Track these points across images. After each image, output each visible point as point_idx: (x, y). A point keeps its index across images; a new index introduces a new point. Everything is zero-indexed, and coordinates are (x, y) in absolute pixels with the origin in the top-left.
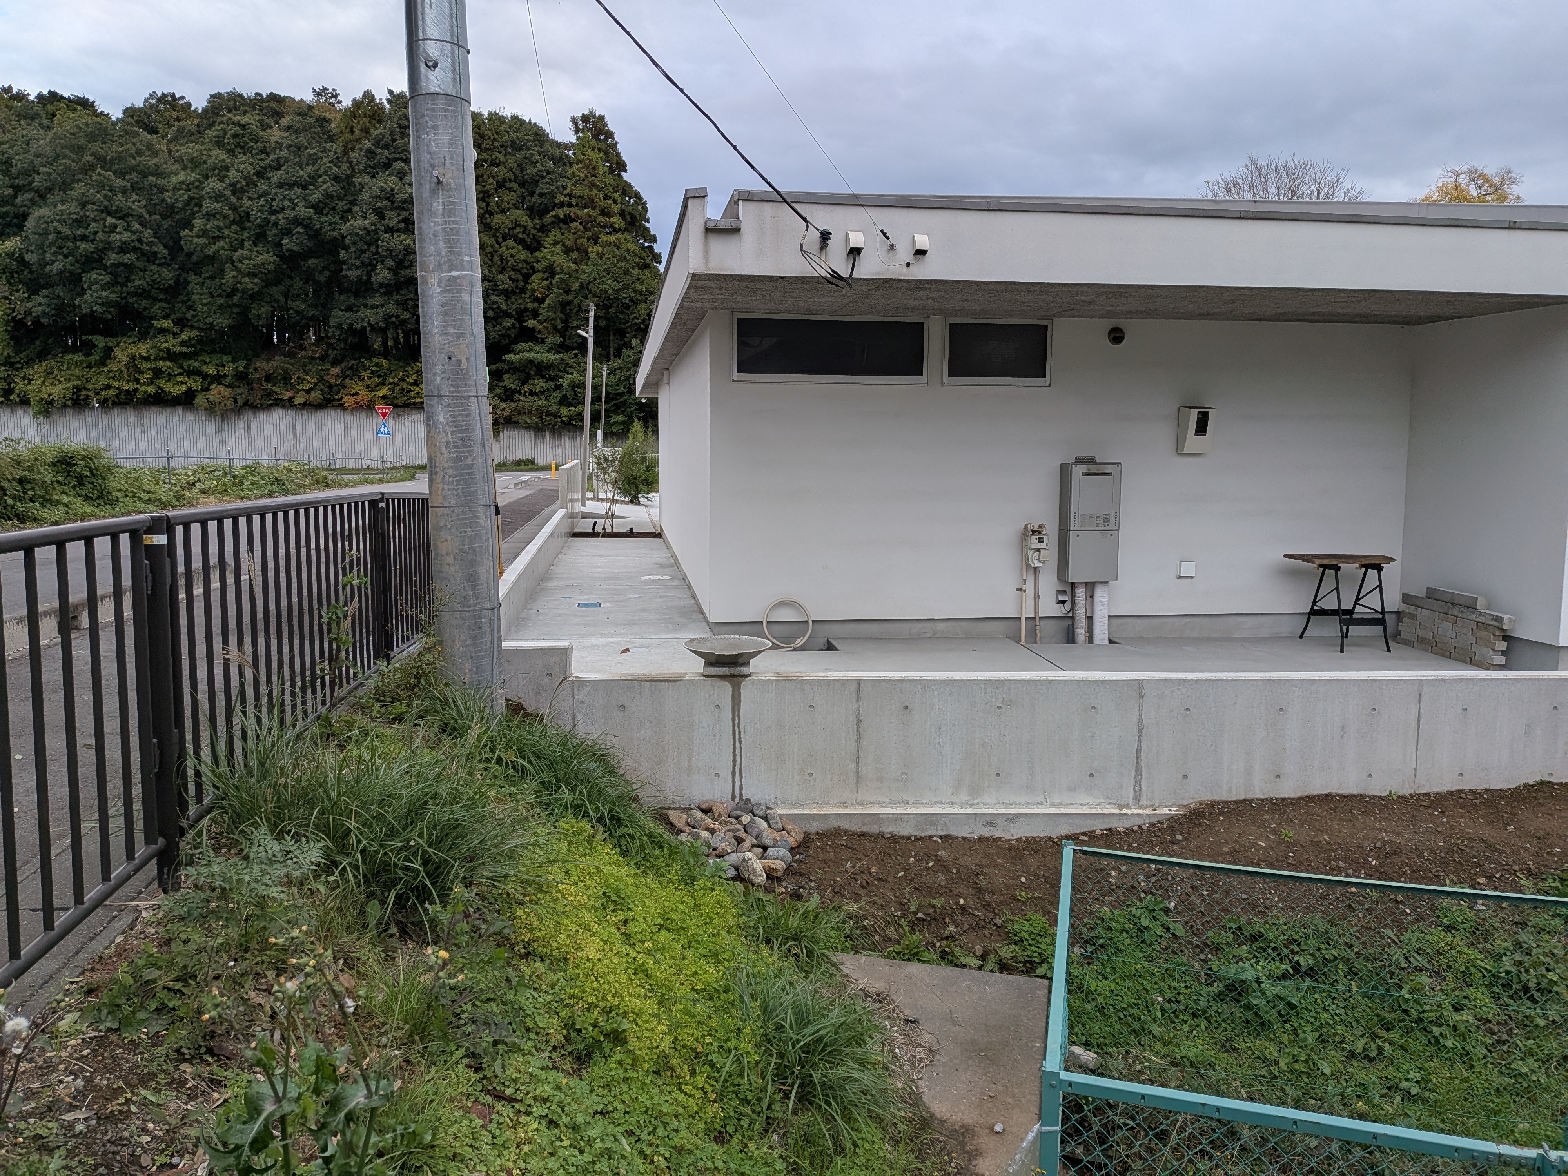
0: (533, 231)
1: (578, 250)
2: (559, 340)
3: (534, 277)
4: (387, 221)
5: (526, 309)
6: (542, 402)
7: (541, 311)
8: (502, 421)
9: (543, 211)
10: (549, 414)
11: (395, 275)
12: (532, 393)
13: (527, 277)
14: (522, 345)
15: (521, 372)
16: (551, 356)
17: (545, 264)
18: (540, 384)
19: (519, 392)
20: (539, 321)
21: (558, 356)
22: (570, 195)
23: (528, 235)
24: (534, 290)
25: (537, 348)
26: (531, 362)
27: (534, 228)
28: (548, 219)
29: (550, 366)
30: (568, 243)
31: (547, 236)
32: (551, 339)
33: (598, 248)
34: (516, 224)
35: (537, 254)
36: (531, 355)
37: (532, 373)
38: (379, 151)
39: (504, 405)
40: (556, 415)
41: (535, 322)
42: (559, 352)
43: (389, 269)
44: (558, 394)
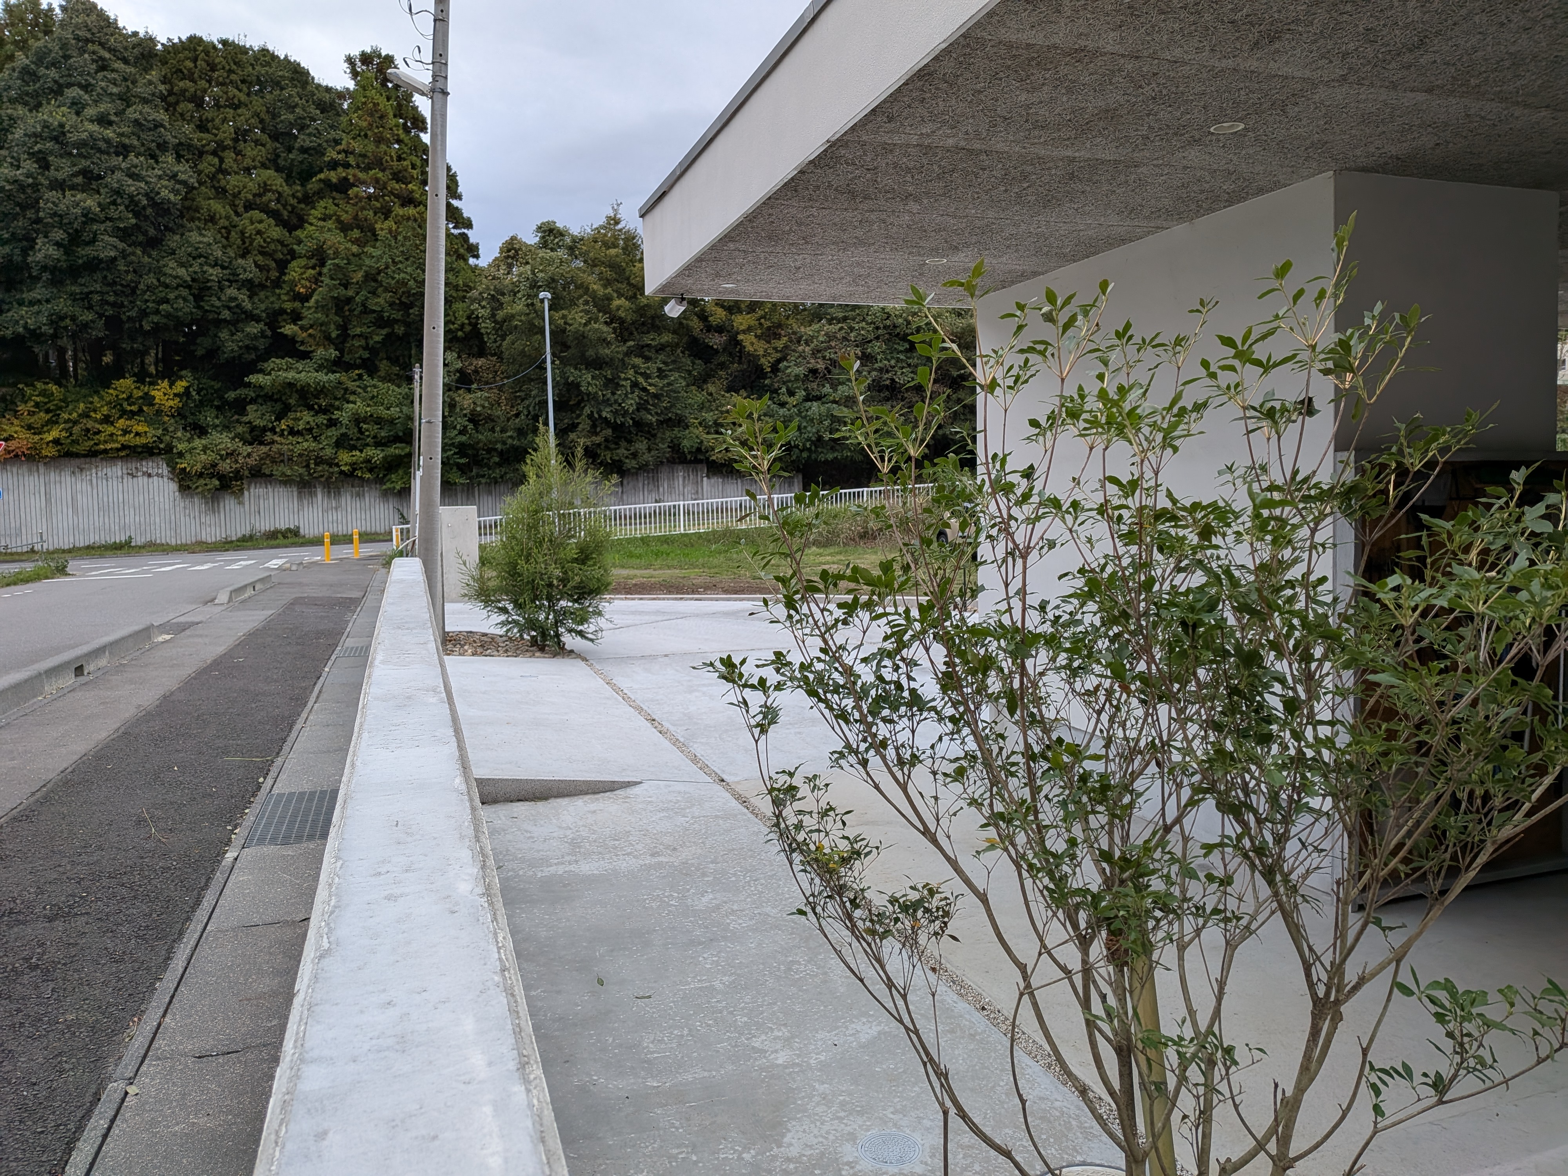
0: (294, 202)
1: (358, 227)
2: (333, 353)
3: (294, 264)
4: (52, 173)
5: (282, 311)
6: (307, 444)
7: (305, 312)
8: (246, 473)
9: (306, 176)
10: (319, 461)
11: (66, 253)
12: (292, 432)
13: (282, 266)
14: (274, 362)
15: (276, 401)
16: (323, 377)
17: (311, 245)
18: (306, 418)
19: (273, 430)
20: (302, 328)
21: (332, 377)
22: (346, 152)
23: (284, 206)
24: (293, 283)
25: (300, 366)
26: (291, 385)
27: (293, 196)
28: (313, 185)
29: (321, 391)
30: (344, 217)
31: (314, 208)
32: (320, 352)
33: (390, 223)
34: (265, 188)
35: (298, 233)
36: (291, 375)
37: (292, 401)
38: (42, 71)
39: (249, 449)
40: (331, 463)
41: (296, 328)
42: (334, 372)
43: (58, 244)
44: (334, 433)
